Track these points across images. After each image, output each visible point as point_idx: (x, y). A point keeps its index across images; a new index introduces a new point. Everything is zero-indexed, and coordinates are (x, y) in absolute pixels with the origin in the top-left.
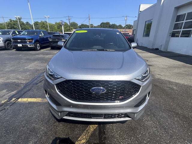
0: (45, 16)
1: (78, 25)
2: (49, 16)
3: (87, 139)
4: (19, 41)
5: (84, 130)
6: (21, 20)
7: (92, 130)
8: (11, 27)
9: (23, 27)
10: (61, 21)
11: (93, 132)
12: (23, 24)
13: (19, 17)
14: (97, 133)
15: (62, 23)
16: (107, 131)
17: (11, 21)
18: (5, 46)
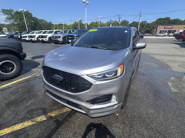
0: (98, 17)
1: (129, 23)
2: (101, 17)
3: (56, 115)
4: (70, 38)
5: (60, 108)
6: (82, 22)
7: (65, 111)
8: (75, 28)
9: (82, 27)
10: (110, 20)
11: (64, 112)
12: (82, 24)
13: (80, 19)
14: (66, 114)
15: (110, 22)
16: (74, 117)
17: (75, 23)
18: (63, 42)
